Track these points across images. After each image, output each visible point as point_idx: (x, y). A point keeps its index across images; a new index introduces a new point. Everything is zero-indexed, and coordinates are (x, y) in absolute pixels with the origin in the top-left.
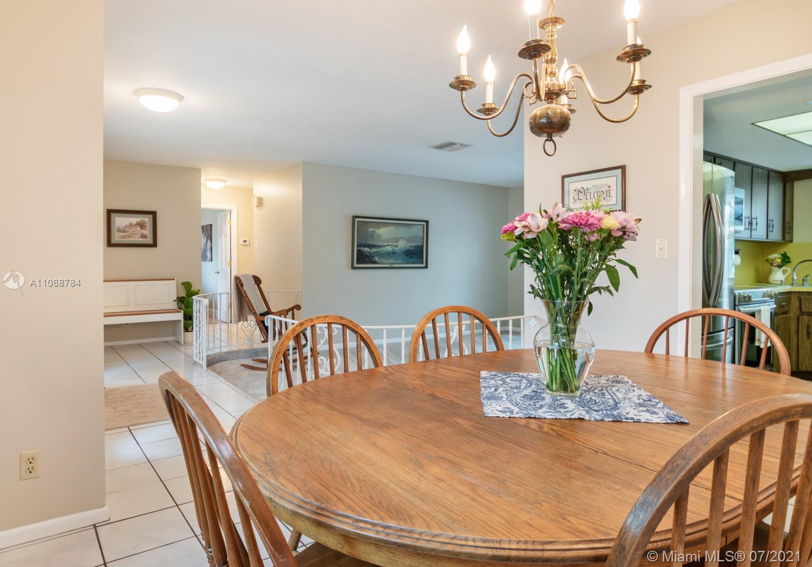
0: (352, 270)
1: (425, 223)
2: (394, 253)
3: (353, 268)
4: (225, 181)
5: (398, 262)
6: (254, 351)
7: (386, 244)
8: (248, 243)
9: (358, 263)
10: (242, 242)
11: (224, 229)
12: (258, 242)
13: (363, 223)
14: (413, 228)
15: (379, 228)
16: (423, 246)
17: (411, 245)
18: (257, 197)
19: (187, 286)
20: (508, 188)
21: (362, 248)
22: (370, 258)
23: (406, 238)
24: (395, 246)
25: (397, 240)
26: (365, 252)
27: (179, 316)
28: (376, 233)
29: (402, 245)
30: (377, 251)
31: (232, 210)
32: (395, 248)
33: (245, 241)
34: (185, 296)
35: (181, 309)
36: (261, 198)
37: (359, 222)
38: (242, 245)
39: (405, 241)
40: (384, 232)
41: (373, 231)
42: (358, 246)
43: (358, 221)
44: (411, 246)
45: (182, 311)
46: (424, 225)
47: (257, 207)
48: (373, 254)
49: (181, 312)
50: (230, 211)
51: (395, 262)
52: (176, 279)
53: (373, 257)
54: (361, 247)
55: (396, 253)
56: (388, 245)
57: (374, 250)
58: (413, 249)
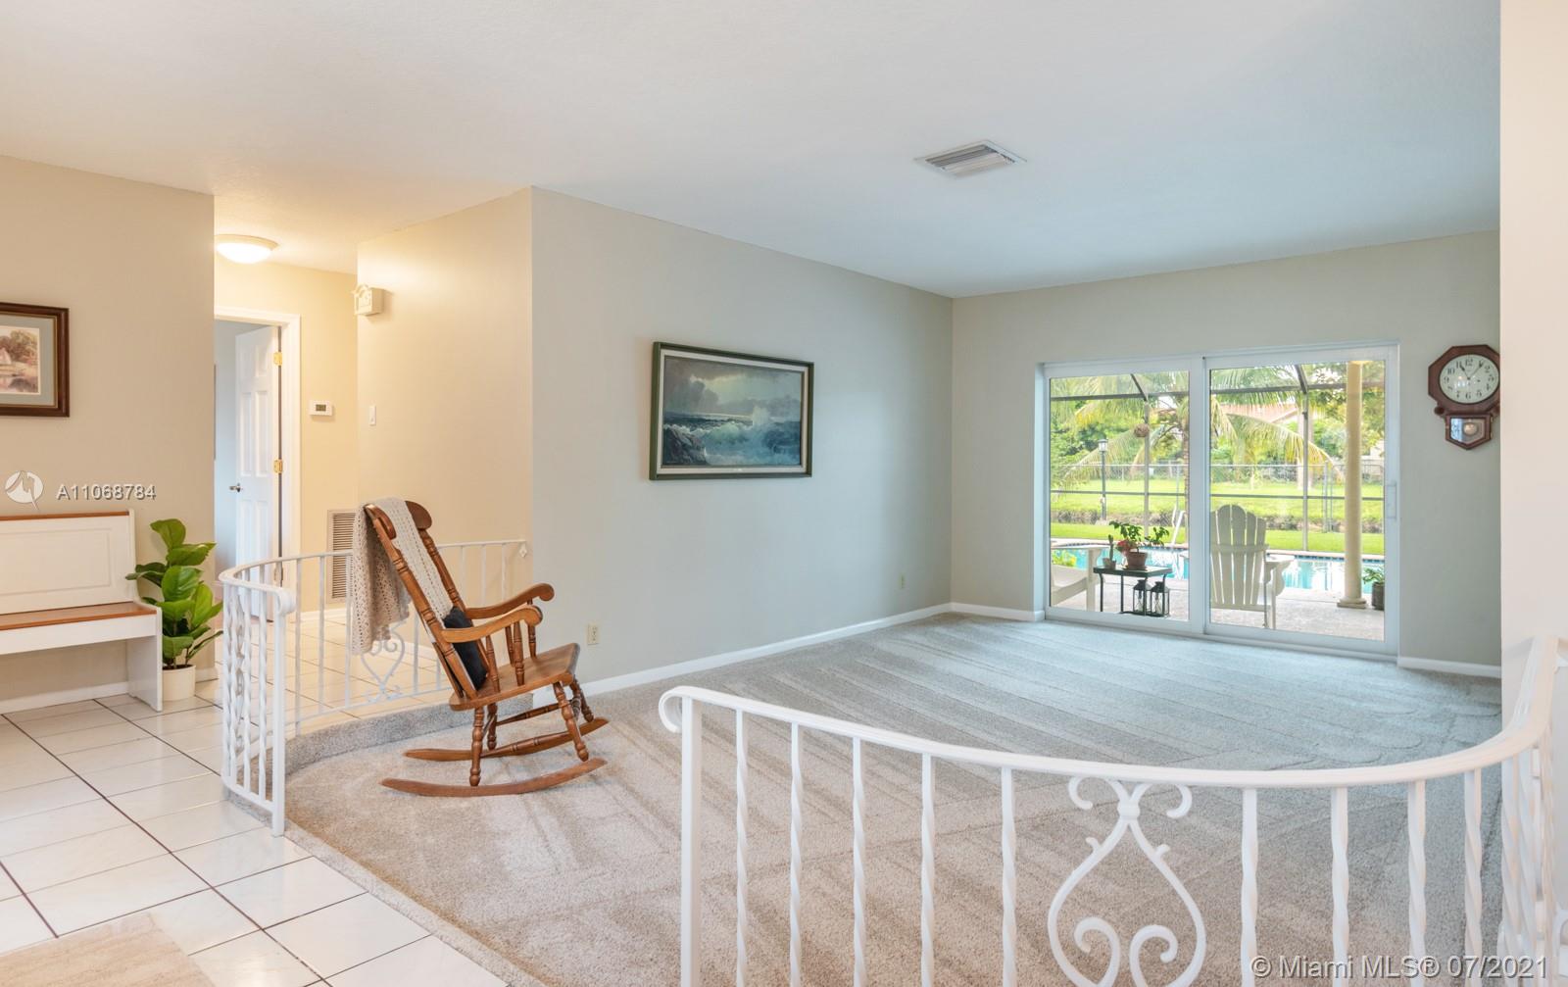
0: (651, 482)
1: (805, 369)
2: (742, 439)
3: (654, 476)
4: (273, 245)
5: (752, 461)
6: (402, 722)
7: (726, 416)
8: (329, 412)
9: (665, 464)
10: (313, 411)
11: (257, 375)
12: (373, 407)
13: (677, 361)
14: (782, 379)
15: (710, 377)
16: (801, 423)
17: (775, 419)
18: (373, 289)
19: (170, 530)
20: (951, 300)
21: (675, 426)
22: (691, 451)
23: (768, 403)
24: (744, 423)
25: (749, 407)
26: (680, 436)
27: (149, 625)
28: (706, 388)
29: (760, 420)
30: (706, 435)
31: (286, 325)
32: (745, 427)
33: (321, 408)
34: (165, 563)
35: (152, 601)
36: (383, 292)
37: (670, 361)
38: (313, 416)
39: (764, 410)
40: (723, 388)
41: (698, 382)
42: (666, 421)
43: (666, 356)
44: (778, 424)
45: (159, 610)
46: (803, 374)
47: (369, 315)
48: (699, 440)
49: (154, 612)
50: (280, 329)
51: (745, 462)
52: (132, 512)
53: (698, 449)
54: (671, 423)
55: (746, 440)
56: (730, 420)
57: (700, 431)
58: (781, 430)
